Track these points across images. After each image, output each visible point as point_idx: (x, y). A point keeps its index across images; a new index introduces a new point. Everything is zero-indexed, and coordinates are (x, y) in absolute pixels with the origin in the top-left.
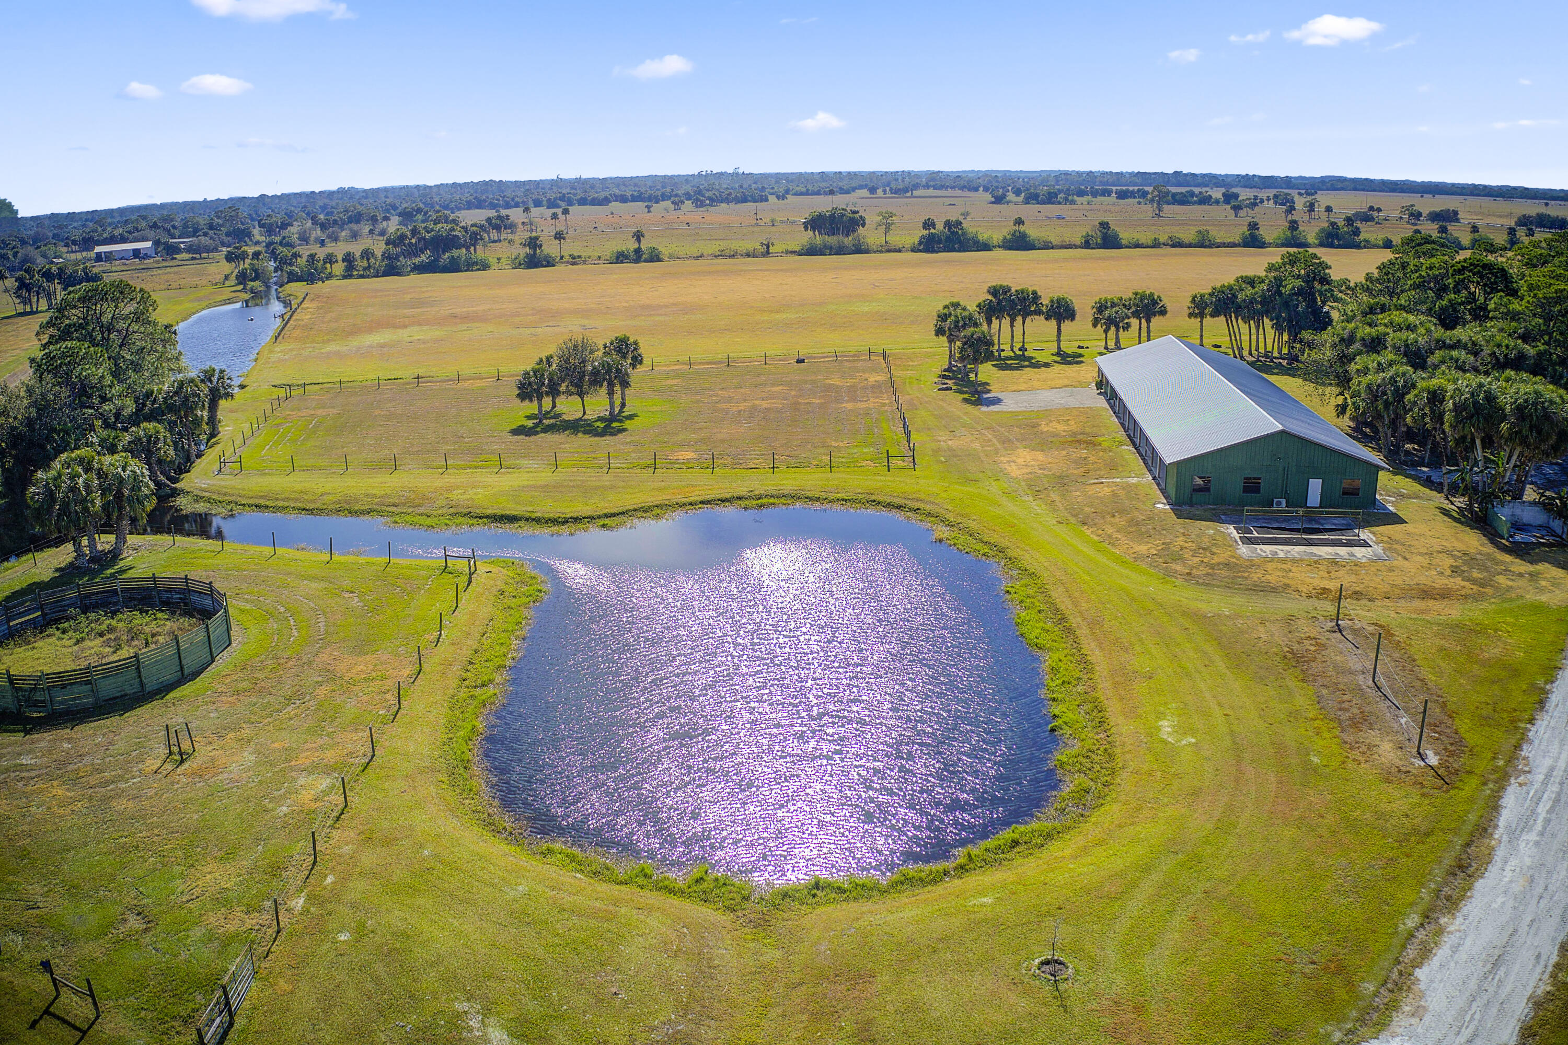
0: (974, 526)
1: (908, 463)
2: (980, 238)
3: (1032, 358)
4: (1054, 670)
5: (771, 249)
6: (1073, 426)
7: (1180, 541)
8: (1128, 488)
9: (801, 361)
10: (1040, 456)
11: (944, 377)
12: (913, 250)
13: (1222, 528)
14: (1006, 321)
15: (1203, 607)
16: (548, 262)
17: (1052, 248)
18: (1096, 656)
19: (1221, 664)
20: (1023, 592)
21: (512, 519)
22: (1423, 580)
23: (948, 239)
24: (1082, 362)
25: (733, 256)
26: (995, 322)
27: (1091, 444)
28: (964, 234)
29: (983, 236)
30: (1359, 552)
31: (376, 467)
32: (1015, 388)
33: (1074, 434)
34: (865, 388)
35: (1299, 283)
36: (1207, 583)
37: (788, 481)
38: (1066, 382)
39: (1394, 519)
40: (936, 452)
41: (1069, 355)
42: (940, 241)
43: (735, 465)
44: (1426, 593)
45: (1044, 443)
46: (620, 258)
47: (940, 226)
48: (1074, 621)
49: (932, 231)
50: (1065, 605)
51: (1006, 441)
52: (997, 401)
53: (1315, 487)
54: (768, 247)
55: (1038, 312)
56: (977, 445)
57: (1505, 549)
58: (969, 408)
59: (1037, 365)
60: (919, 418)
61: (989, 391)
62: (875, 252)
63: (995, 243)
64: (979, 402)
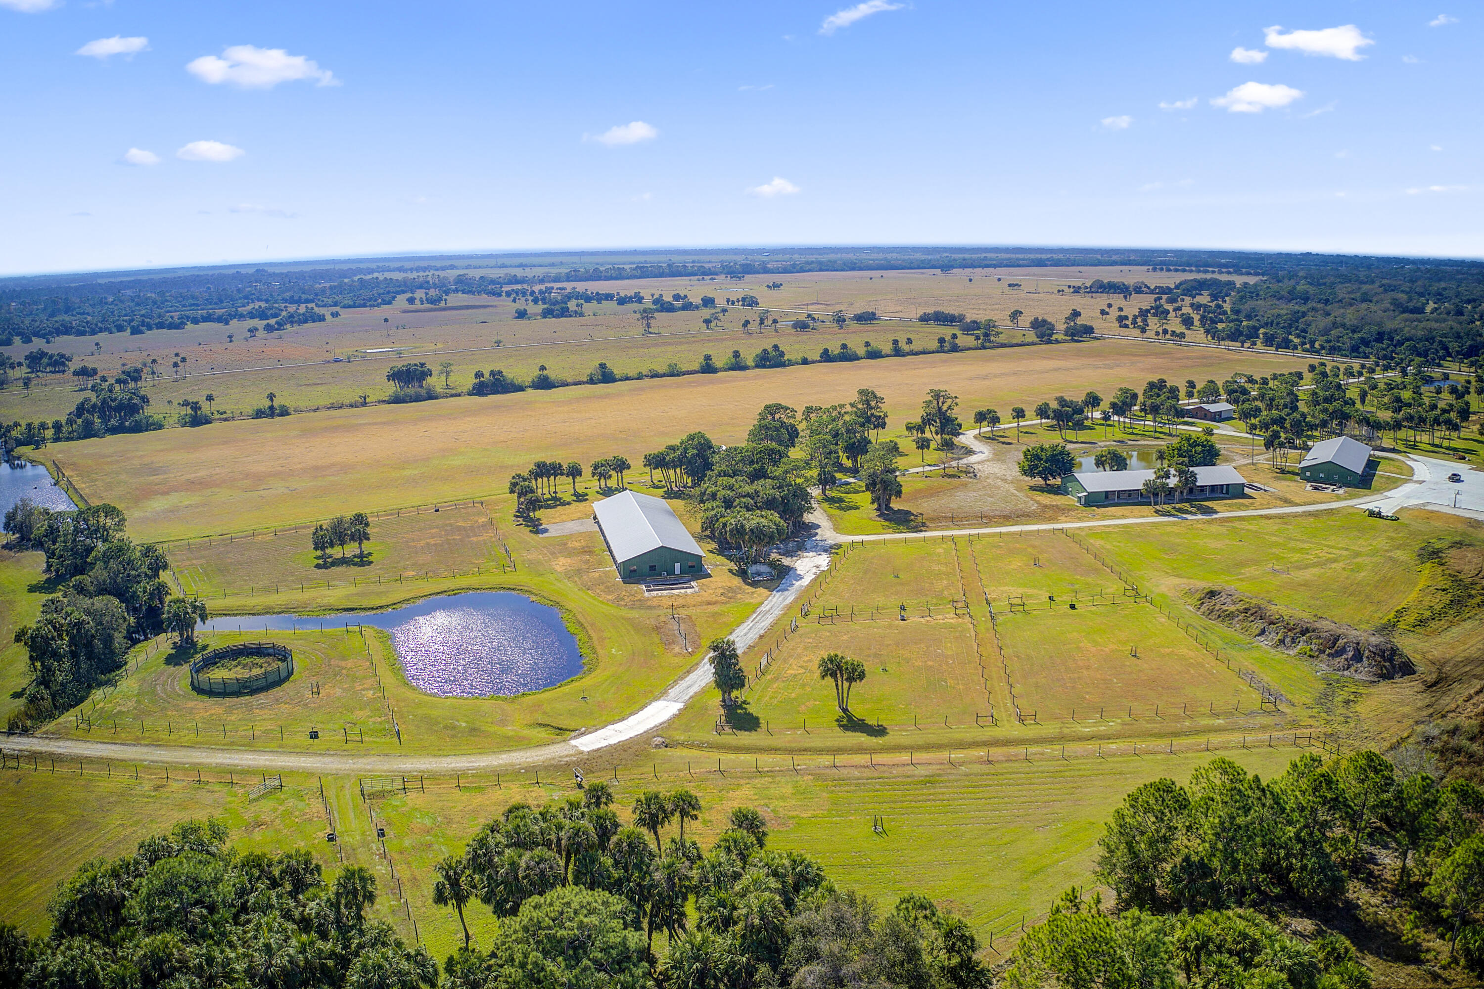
0: (545, 594)
1: (512, 569)
2: (516, 382)
3: (561, 499)
4: (580, 640)
5: (368, 400)
6: (583, 544)
7: (624, 593)
8: (605, 573)
9: (437, 510)
10: (569, 560)
11: (517, 516)
12: (470, 394)
13: (640, 586)
14: (545, 479)
15: (629, 616)
16: (206, 420)
17: (567, 385)
18: (593, 635)
19: (632, 632)
20: (567, 617)
21: (353, 609)
22: (709, 598)
23: (493, 384)
24: (587, 500)
25: (340, 408)
26: (540, 480)
27: (591, 552)
28: (504, 380)
29: (518, 381)
30: (689, 591)
31: (266, 590)
32: (554, 521)
33: (584, 548)
34: (478, 527)
35: (695, 451)
36: (632, 608)
37: (464, 582)
38: (579, 515)
39: (709, 576)
40: (523, 561)
41: (581, 495)
42: (487, 386)
43: (436, 576)
44: (709, 603)
45: (570, 553)
46: (259, 414)
47: (487, 375)
48: (586, 625)
49: (482, 379)
50: (583, 620)
51: (553, 554)
52: (546, 531)
53: (677, 566)
54: (365, 398)
55: (562, 474)
56: (541, 557)
57: (749, 584)
58: (533, 535)
59: (565, 504)
60: (511, 543)
61: (541, 524)
62: (443, 397)
63: (527, 384)
64: (537, 532)
